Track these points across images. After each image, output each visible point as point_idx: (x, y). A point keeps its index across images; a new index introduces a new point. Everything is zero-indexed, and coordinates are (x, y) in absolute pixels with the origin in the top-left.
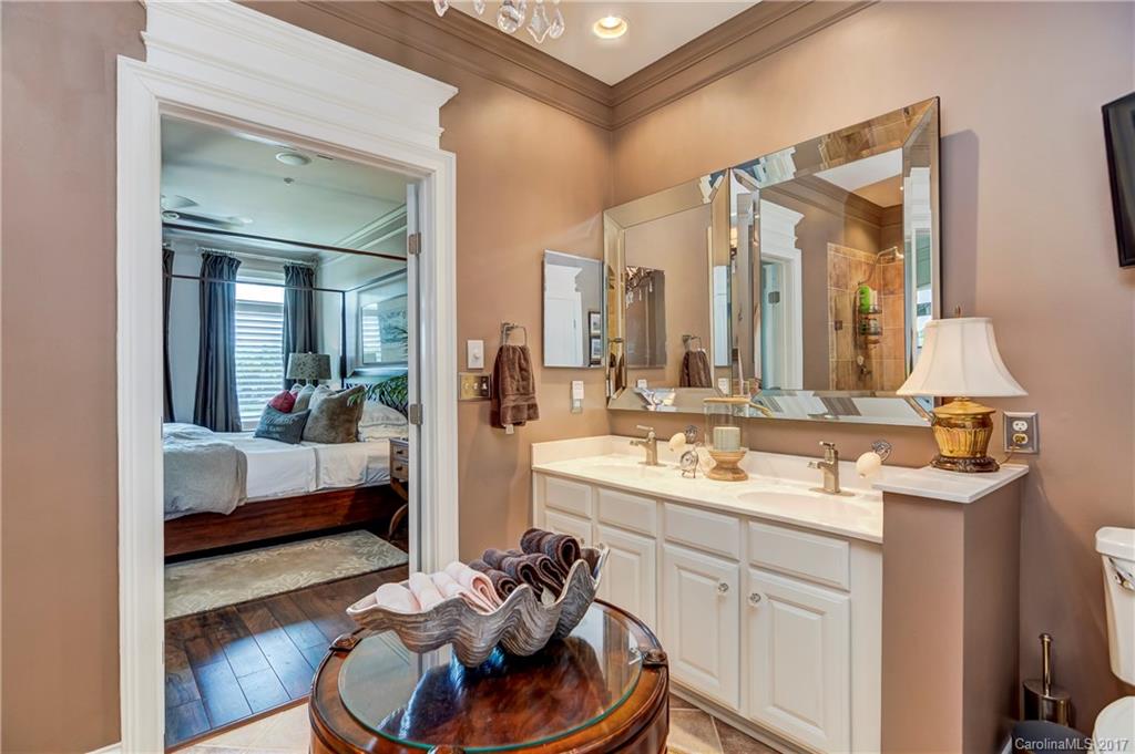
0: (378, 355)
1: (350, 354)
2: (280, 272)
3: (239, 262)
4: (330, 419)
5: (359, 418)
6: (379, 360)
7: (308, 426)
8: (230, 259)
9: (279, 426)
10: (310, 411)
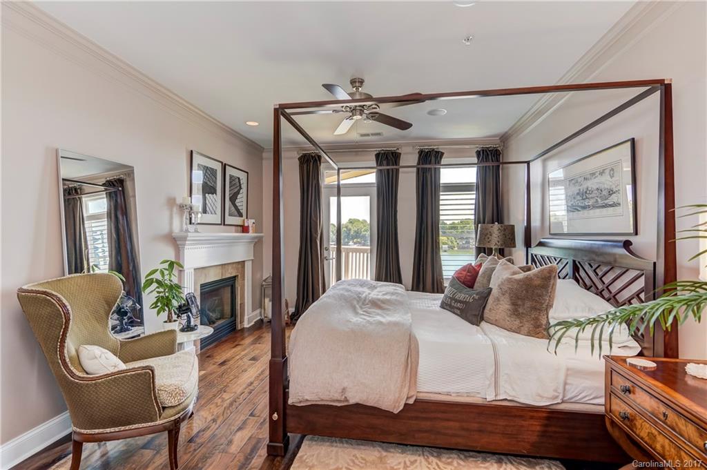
0: (565, 224)
1: (536, 222)
2: (473, 157)
3: (443, 154)
4: (514, 304)
5: (550, 306)
6: (566, 231)
7: (488, 307)
8: (436, 152)
9: (460, 302)
10: (491, 289)
